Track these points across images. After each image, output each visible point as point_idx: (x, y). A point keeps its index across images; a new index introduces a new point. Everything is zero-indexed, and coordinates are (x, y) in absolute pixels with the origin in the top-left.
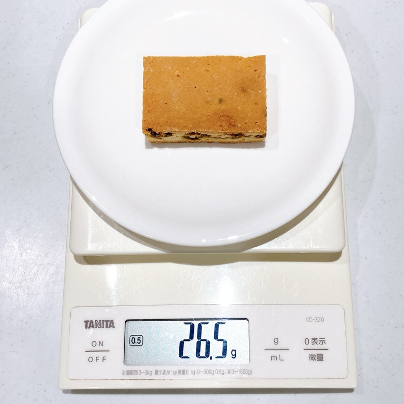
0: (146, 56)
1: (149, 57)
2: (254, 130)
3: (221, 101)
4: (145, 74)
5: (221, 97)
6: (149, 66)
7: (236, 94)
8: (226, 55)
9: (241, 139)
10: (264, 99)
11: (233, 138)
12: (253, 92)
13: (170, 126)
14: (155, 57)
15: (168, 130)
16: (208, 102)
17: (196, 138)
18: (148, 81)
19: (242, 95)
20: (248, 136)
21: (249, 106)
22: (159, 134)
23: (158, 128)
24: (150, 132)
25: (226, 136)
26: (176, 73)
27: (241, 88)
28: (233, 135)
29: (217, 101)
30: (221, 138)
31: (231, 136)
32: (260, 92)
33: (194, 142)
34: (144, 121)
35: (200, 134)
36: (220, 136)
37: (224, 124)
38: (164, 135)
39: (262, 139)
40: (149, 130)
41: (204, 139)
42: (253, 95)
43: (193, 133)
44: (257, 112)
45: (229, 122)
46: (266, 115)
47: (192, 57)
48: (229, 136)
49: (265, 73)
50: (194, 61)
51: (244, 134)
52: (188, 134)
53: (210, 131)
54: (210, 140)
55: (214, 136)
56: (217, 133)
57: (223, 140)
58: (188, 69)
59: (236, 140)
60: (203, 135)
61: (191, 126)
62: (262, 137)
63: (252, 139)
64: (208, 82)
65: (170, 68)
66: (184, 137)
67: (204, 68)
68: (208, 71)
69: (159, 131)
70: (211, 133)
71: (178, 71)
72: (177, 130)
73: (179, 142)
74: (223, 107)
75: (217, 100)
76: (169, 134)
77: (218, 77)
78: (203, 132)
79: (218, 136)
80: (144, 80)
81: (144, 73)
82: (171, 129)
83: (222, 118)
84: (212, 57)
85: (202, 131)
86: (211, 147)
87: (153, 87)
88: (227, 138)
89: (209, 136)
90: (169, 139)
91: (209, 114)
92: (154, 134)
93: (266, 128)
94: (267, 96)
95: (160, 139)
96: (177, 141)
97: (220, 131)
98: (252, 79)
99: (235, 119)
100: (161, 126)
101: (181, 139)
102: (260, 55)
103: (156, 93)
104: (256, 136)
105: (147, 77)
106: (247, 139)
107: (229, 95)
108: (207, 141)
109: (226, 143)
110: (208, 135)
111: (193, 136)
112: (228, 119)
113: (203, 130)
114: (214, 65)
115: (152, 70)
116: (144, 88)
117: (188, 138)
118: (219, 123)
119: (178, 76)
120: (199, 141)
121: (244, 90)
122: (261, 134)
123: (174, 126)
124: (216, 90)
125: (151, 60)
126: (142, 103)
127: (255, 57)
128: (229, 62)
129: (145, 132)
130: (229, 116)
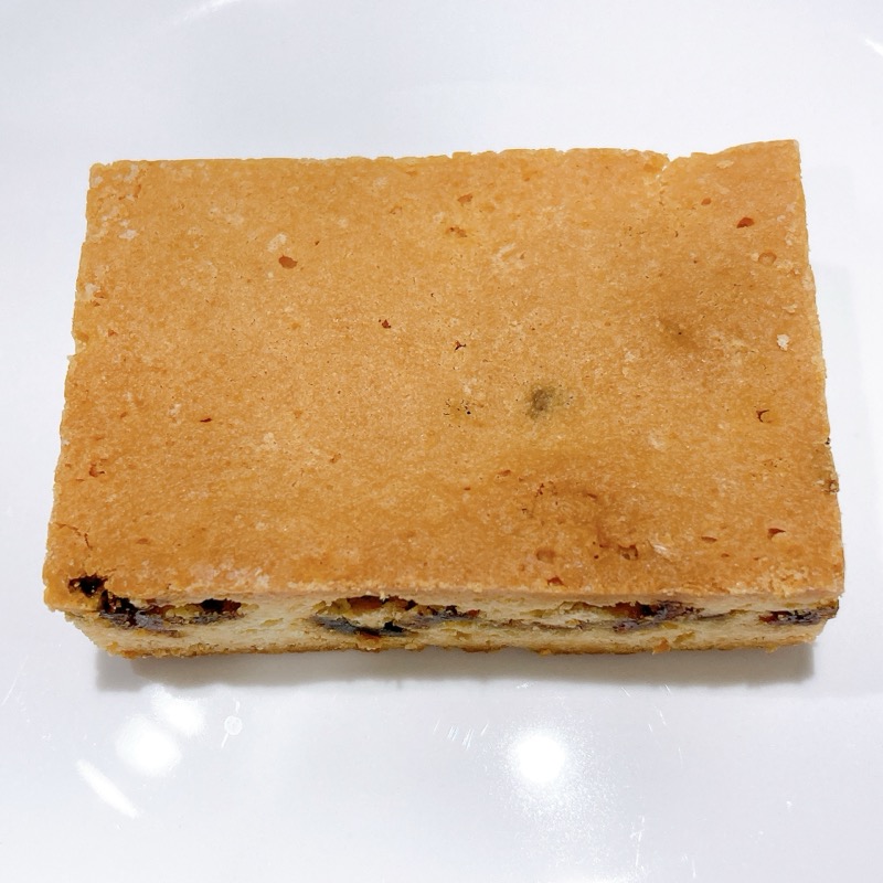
0: (107, 159)
1: (123, 167)
2: (764, 580)
3: (539, 401)
4: (93, 252)
5: (539, 375)
6: (115, 211)
7: (630, 357)
8: (564, 146)
9: (669, 634)
10: (812, 384)
11: (619, 629)
12: (738, 343)
13: (215, 556)
14: (153, 166)
15: (207, 586)
16: (462, 410)
17: (391, 628)
18: (103, 295)
19: (672, 364)
20: (720, 617)
21: (716, 430)
22: (155, 610)
23: (142, 576)
24: (96, 600)
25: (580, 616)
26: (272, 247)
27: (667, 323)
28: (621, 607)
29: (514, 402)
30: (544, 627)
31: (608, 617)
32: (783, 341)
33: (385, 649)
34: (61, 529)
35: (411, 604)
36: (539, 613)
37: (562, 540)
38: (187, 616)
39: (799, 631)
40: (89, 585)
41: (439, 634)
42: (738, 362)
43: (370, 602)
44: (770, 464)
45: (599, 532)
46: (831, 485)
47: (367, 163)
48: (594, 617)
49: (802, 233)
50: (381, 182)
51: (698, 605)
52: (337, 605)
53: (478, 588)
54: (477, 635)
55: (505, 616)
56: (522, 599)
57: (561, 640)
58: (343, 223)
59: (635, 639)
60: (434, 611)
61: (354, 555)
62: (802, 618)
63: (742, 631)
64: (463, 295)
65: (239, 221)
66: (320, 623)
67: (441, 215)
68: (462, 233)
69: (149, 593)
70: (479, 598)
71: (283, 238)
72: (263, 583)
73: (292, 649)
74: (553, 435)
75: (520, 395)
76: (217, 609)
77: (520, 265)
78: (429, 594)
79: (528, 619)
80: (81, 285)
81: (89, 250)
82: (223, 577)
83: (550, 504)
84: (487, 158)
85: (425, 587)
86: (484, 674)
87: (133, 326)
88: (582, 625)
89: (473, 614)
90: (221, 634)
91: (466, 481)
92: (119, 611)
93: (839, 569)
94: (828, 365)
95: (173, 634)
96: (281, 642)
97: (540, 585)
98: (725, 272)
99: (635, 513)
100: (159, 561)
101: (299, 636)
102: (766, 140)
103: (148, 360)
104: (773, 618)
105: (101, 271)
106: (704, 634)
107: (592, 366)
108: (463, 641)
109: (577, 653)
110: (464, 608)
111: (374, 619)
112: (585, 508)
113: (429, 585)
114: (498, 198)
115: (131, 234)
116: (81, 336)
117: (342, 626)
118: (532, 538)
119: (286, 262)
120: (411, 643)
121: (680, 336)
122: (804, 606)
123: (240, 560)
124: (511, 338)
125: (129, 179)
126: (58, 419)
127: (737, 153)
128: (586, 181)
129: (63, 597)
130: (597, 488)
